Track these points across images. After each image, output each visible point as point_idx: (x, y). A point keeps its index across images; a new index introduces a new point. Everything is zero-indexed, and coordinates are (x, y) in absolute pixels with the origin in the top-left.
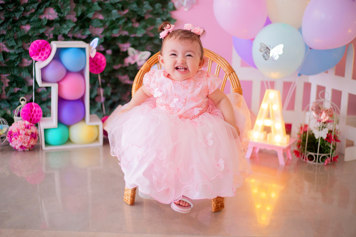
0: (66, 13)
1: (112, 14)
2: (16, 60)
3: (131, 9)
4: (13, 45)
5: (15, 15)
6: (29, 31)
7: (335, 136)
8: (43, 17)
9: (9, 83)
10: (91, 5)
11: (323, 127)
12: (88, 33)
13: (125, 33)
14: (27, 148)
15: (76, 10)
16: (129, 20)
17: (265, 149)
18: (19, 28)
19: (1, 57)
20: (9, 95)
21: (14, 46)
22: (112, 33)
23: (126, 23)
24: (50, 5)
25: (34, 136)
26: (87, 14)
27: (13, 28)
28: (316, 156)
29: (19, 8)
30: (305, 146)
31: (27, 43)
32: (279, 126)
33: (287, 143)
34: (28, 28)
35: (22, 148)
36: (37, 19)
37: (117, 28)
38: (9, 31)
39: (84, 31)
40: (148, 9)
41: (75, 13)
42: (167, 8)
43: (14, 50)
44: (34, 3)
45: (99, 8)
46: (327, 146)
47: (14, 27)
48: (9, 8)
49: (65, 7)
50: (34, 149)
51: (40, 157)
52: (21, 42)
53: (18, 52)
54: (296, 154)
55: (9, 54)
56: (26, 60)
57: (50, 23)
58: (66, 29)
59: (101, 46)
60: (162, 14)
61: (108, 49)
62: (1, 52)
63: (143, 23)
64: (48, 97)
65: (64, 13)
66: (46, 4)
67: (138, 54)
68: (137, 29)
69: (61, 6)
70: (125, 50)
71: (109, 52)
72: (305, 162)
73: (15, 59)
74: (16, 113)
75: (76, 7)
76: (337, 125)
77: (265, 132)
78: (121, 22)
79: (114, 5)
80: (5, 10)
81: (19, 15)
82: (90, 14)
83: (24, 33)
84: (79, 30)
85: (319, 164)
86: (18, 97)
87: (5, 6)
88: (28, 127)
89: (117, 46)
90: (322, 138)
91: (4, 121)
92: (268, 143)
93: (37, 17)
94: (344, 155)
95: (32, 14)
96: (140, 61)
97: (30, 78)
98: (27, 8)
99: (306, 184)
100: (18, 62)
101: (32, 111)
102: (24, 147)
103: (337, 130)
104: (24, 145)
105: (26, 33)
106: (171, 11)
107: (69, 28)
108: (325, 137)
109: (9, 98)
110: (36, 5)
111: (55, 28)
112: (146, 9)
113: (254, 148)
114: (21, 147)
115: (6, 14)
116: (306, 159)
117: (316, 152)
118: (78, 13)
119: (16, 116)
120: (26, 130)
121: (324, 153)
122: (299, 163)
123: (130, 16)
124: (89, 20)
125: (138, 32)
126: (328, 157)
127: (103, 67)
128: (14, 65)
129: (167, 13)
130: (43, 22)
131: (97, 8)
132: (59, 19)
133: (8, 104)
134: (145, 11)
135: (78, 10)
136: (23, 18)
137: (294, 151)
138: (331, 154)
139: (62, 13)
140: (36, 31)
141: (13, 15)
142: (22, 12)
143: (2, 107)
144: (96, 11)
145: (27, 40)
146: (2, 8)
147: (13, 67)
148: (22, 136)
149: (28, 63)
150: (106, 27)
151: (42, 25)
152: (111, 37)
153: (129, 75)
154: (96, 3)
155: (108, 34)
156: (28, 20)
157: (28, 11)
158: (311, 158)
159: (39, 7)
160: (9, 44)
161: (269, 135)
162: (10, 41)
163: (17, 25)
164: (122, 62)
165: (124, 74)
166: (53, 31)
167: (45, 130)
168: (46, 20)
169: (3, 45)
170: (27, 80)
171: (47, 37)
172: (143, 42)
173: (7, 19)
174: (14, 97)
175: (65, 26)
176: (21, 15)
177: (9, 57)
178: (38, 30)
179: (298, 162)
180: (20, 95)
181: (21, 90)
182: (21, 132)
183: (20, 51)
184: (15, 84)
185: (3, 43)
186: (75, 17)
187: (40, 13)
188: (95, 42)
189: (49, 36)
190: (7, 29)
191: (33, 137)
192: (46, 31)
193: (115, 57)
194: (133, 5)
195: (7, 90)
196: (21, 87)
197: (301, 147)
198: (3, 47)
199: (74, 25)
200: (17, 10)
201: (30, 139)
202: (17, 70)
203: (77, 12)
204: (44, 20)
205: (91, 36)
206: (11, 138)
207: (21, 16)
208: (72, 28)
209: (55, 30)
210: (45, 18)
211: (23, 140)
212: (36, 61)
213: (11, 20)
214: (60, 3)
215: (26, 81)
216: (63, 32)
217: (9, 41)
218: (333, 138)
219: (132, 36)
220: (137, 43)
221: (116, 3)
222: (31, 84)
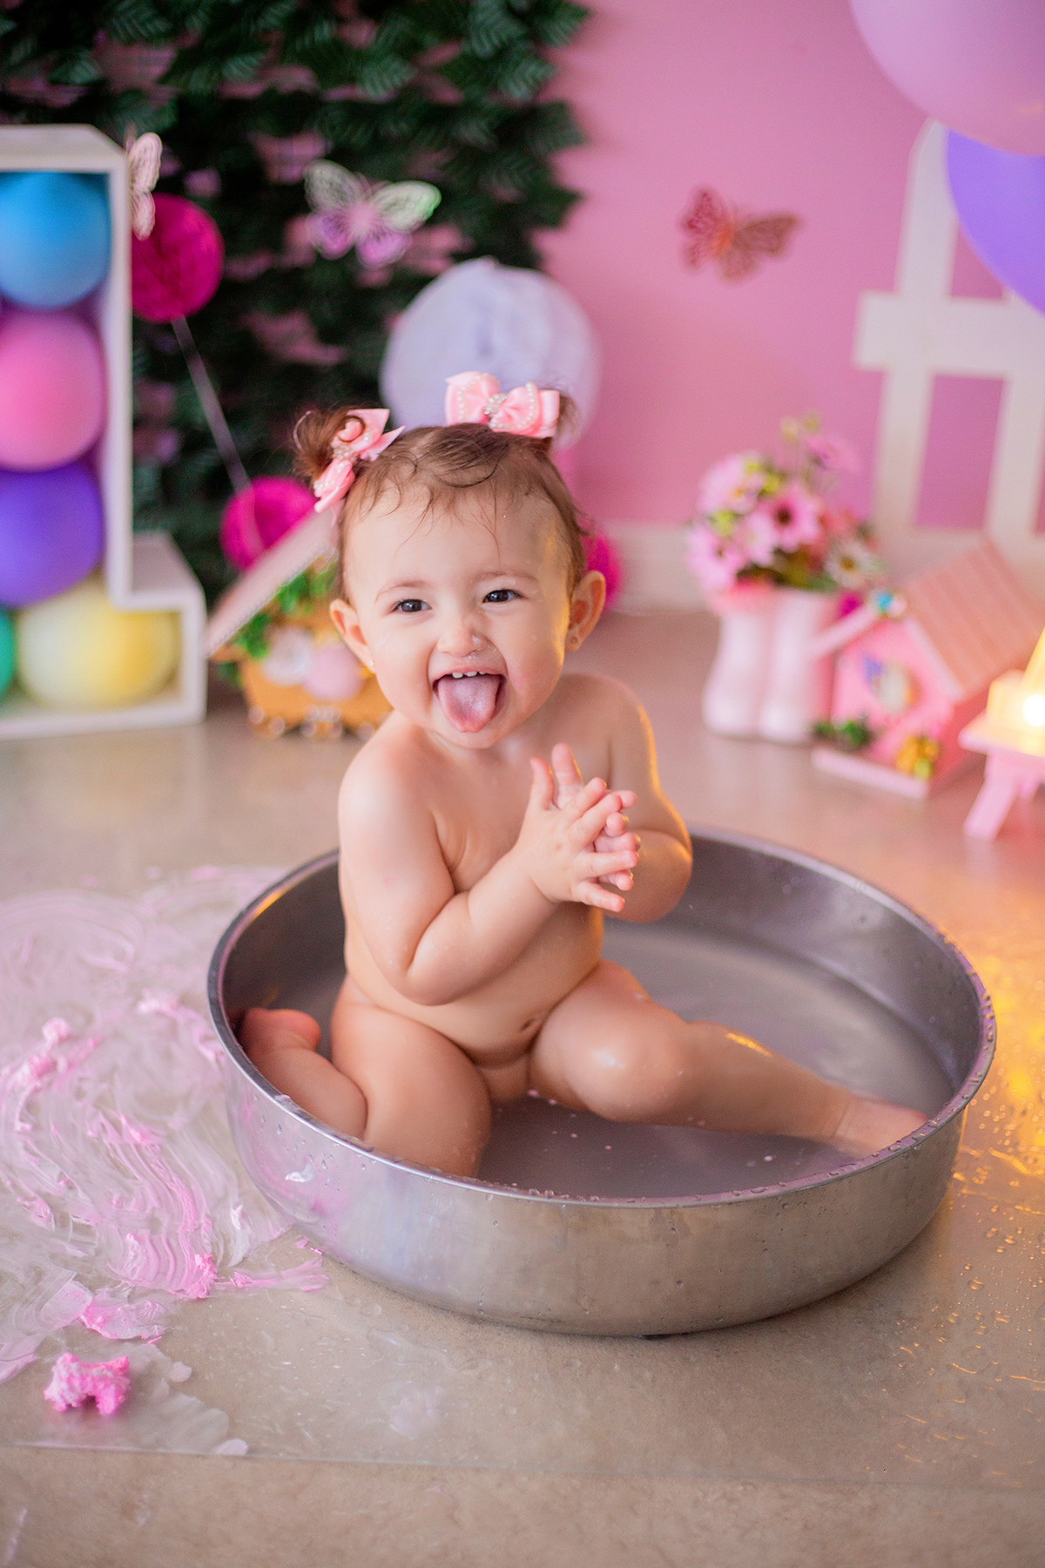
12: (84, 72)
13: (297, 78)
22: (220, 75)
23: (300, 21)
37: (249, 50)
39: (62, 61)
61: (197, 165)
63: (399, 25)
67: (367, 199)
68: (363, 57)
70: (290, 174)
71: (204, 183)
78: (274, 17)
84: (37, 54)
89: (251, 148)
125: (369, 72)
150: (189, 42)
152: (213, 98)
153: (313, 316)
155: (198, 83)
164: (275, 239)
165: (285, 309)
172: (395, 128)
199: (9, 25)
205: (104, 91)
219: (337, 94)
220: (359, 138)
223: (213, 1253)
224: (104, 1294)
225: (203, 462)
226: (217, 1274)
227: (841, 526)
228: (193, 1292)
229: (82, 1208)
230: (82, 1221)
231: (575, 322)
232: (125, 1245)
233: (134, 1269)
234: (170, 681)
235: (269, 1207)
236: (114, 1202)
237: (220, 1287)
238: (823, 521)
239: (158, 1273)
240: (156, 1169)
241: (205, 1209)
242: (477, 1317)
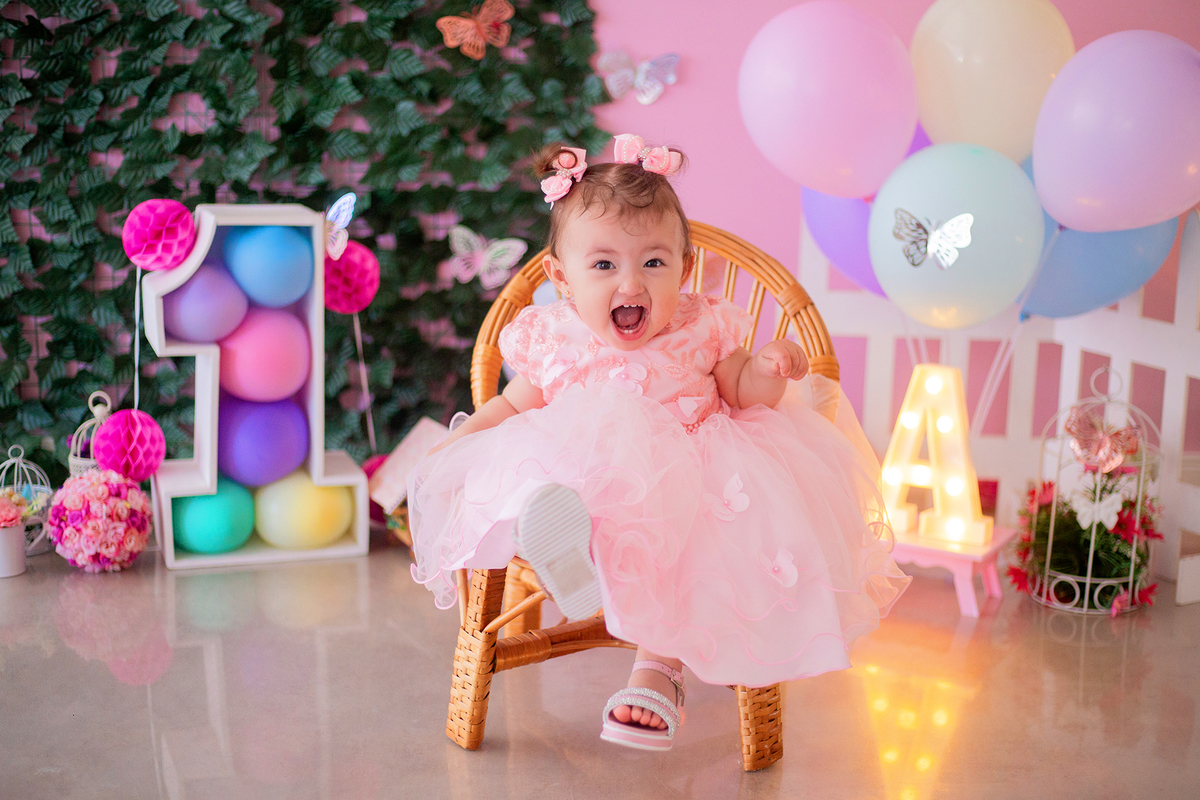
0: (244, 111)
1: (396, 116)
2: (74, 267)
3: (461, 98)
4: (67, 216)
5: (71, 117)
6: (119, 171)
7: (1145, 521)
8: (165, 125)
9: (50, 346)
10: (326, 84)
11: (1104, 489)
12: (316, 177)
13: (443, 178)
14: (113, 563)
15: (277, 100)
16: (453, 134)
17: (912, 565)
18: (86, 161)
19: (25, 260)
20: (50, 384)
21: (69, 220)
22: (397, 177)
23: (444, 145)
24: (191, 85)
25: (138, 522)
26: (313, 115)
27: (65, 160)
28: (1082, 586)
29: (84, 94)
30: (1045, 554)
31: (111, 210)
32: (959, 487)
33: (986, 544)
34: (114, 161)
35: (99, 562)
36: (145, 129)
37: (413, 162)
38: (52, 170)
39: (303, 170)
40: (517, 98)
41: (273, 111)
42: (580, 94)
43: (69, 233)
44: (135, 79)
45: (354, 93)
46: (1117, 552)
47: (70, 158)
48: (51, 94)
49: (240, 93)
50: (138, 565)
51: (157, 592)
52: (91, 208)
53: (82, 242)
54: (1014, 581)
55: (51, 249)
56: (107, 269)
57: (190, 144)
58: (241, 165)
59: (361, 223)
60: (567, 116)
61: (383, 231)
62: (26, 240)
63: (502, 146)
64: (182, 392)
65: (235, 113)
66: (177, 80)
67: (485, 249)
68: (481, 165)
69: (229, 87)
70: (440, 235)
71: (387, 241)
72: (1047, 607)
73: (71, 265)
74: (76, 447)
75: (279, 91)
76: (1150, 484)
77: (913, 508)
78: (428, 143)
79: (404, 85)
80: (39, 102)
81: (86, 119)
82: (323, 115)
83: (104, 178)
84: (288, 167)
85: (1093, 612)
86: (79, 391)
87: (39, 87)
88: (117, 493)
89: (415, 220)
90: (1100, 526)
91: (37, 473)
92: (922, 542)
93: (145, 124)
94: (1174, 583)
95: (131, 116)
96: (491, 271)
97: (120, 327)
98: (114, 93)
99: (1049, 680)
100: (82, 277)
101: (130, 439)
102: (104, 557)
103: (1152, 500)
104: (104, 551)
105: (109, 178)
106: (594, 103)
107: (252, 162)
108: (1111, 523)
109: (50, 397)
110: (142, 86)
111: (207, 160)
112: (511, 97)
114: (96, 558)
115: (43, 115)
116: (1048, 597)
117: (1083, 573)
118: (284, 110)
119: (76, 455)
120: (112, 501)
121: (1109, 577)
122: (1026, 609)
123: (459, 123)
124: (320, 135)
125: (485, 173)
126: (1122, 589)
127: (370, 292)
128: (69, 284)
129: (582, 111)
130: (167, 141)
131: (348, 93)
132: (220, 131)
133: (46, 415)
134: (507, 105)
135: (284, 102)
136: (100, 127)
137: (1007, 569)
138: (1131, 579)
139: (229, 112)
140: (143, 172)
141: (67, 119)
142: (96, 108)
143: (27, 426)
144: (344, 105)
145: (112, 201)
146: (28, 95)
147: (66, 292)
148: (99, 522)
149: (113, 278)
150: (377, 159)
151: (164, 152)
152: (393, 191)
153: (453, 320)
154: (344, 79)
155: (384, 182)
156: (116, 134)
157: (117, 104)
158: (1065, 593)
159: (153, 91)
160: (50, 214)
161: (924, 516)
162: (56, 206)
163: (78, 150)
164: (431, 276)
165: (436, 316)
166: (199, 171)
167: (177, 503)
168: (178, 135)
169: (30, 219)
170: (112, 336)
171: (181, 191)
173: (45, 131)
174: (66, 391)
175: (240, 155)
176: (92, 117)
177: (51, 260)
178: (149, 168)
179: (1021, 607)
180: (88, 387)
181: (89, 368)
182: (94, 507)
183: (87, 239)
184: (69, 351)
185: (33, 210)
186: (275, 124)
187: (156, 110)
188: (345, 207)
189: (187, 187)
190: (45, 165)
191: (133, 524)
192: (176, 170)
193: (405, 260)
194: (467, 86)
195: (43, 368)
196: (90, 361)
197: (1030, 557)
198: (31, 225)
199: (272, 150)
200: (79, 102)
201: (125, 532)
202: (79, 301)
203: (281, 108)
204: (170, 135)
205: (329, 189)
206: (61, 529)
207: (93, 120)
208: (262, 162)
209: (206, 168)
210: (174, 127)
211: (103, 534)
212: (144, 272)
213: (59, 134)
214: (223, 78)
215: (107, 339)
216: (233, 176)
217: (51, 204)
218: (1137, 525)
219: (465, 187)
220: (480, 213)
221: (412, 80)
222: (126, 350)
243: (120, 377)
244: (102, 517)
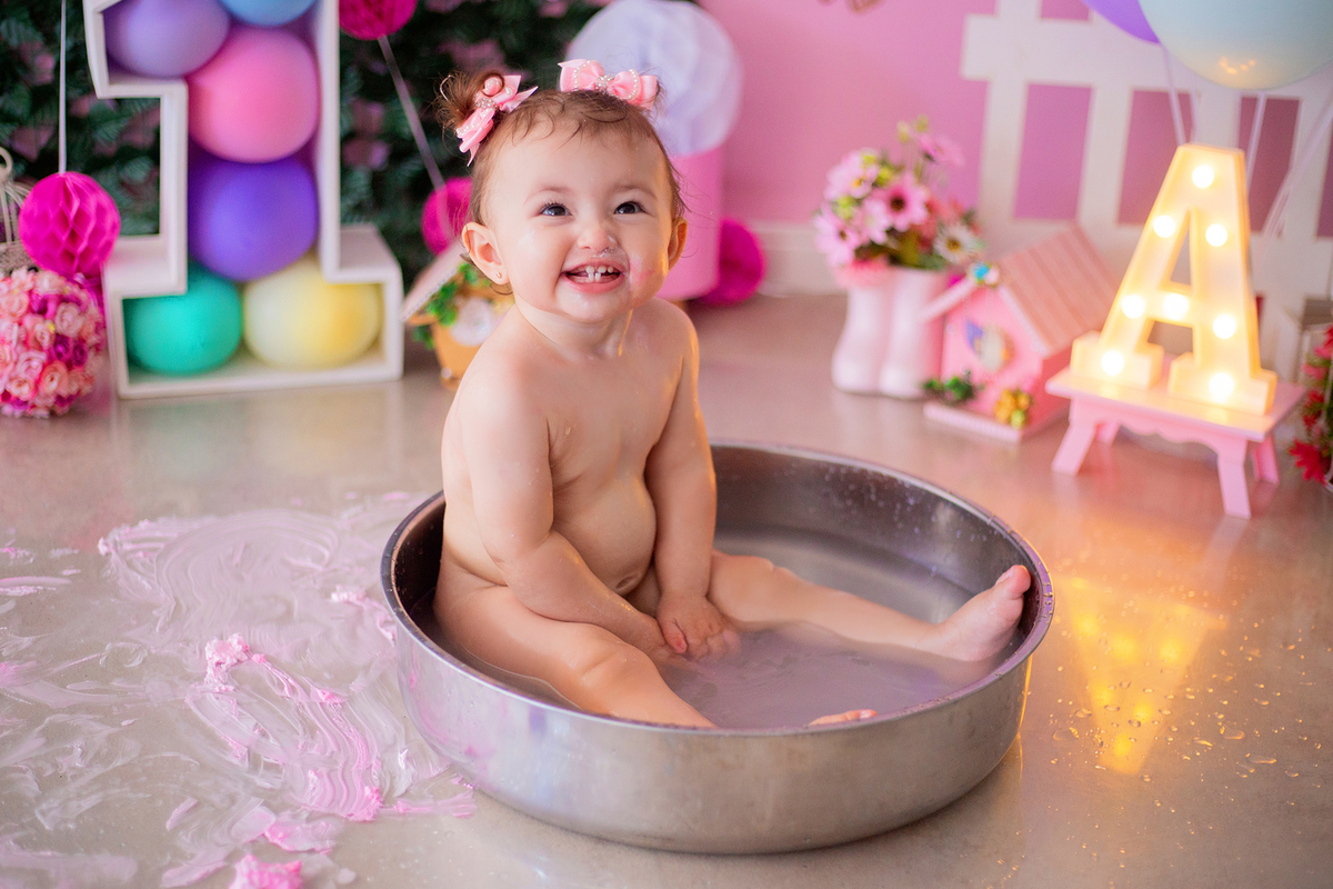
14: (34, 406)
17: (1156, 437)
25: (68, 353)
32: (1229, 324)
33: (1268, 412)
50: (69, 409)
54: (1299, 464)
64: (125, 138)
77: (1158, 352)
102: (18, 399)
104: (14, 391)
113: (1099, 427)
120: (29, 321)
137: (1293, 444)
153: (501, 44)
161: (1176, 367)
165: (477, 37)
170: (28, 59)
191: (59, 356)
197: (1321, 423)
201: (46, 365)
211: (11, 366)
215: (21, 63)
222: (48, 77)
223: (381, 786)
224: (286, 816)
225: (409, 168)
226: (383, 803)
227: (947, 213)
228: (361, 815)
229: (273, 751)
230: (271, 760)
231: (722, 42)
232: (307, 779)
233: (312, 799)
234: (375, 345)
235: (431, 752)
236: (300, 747)
237: (382, 811)
238: (930, 207)
239: (333, 800)
240: (337, 722)
241: (376, 752)
242: (602, 838)
243: (39, 115)
244: (11, 342)
